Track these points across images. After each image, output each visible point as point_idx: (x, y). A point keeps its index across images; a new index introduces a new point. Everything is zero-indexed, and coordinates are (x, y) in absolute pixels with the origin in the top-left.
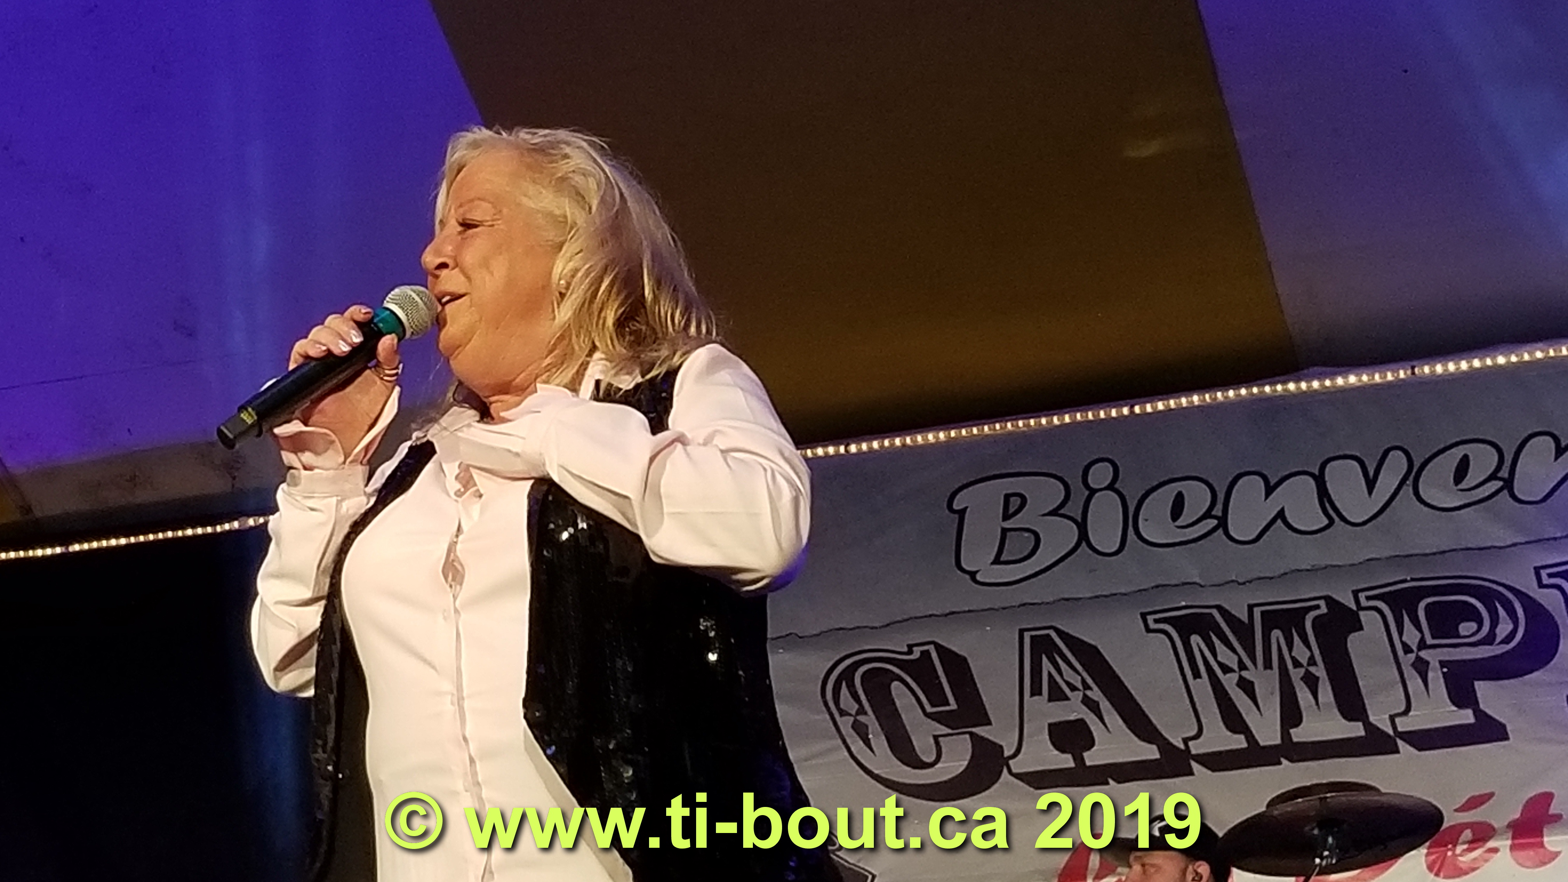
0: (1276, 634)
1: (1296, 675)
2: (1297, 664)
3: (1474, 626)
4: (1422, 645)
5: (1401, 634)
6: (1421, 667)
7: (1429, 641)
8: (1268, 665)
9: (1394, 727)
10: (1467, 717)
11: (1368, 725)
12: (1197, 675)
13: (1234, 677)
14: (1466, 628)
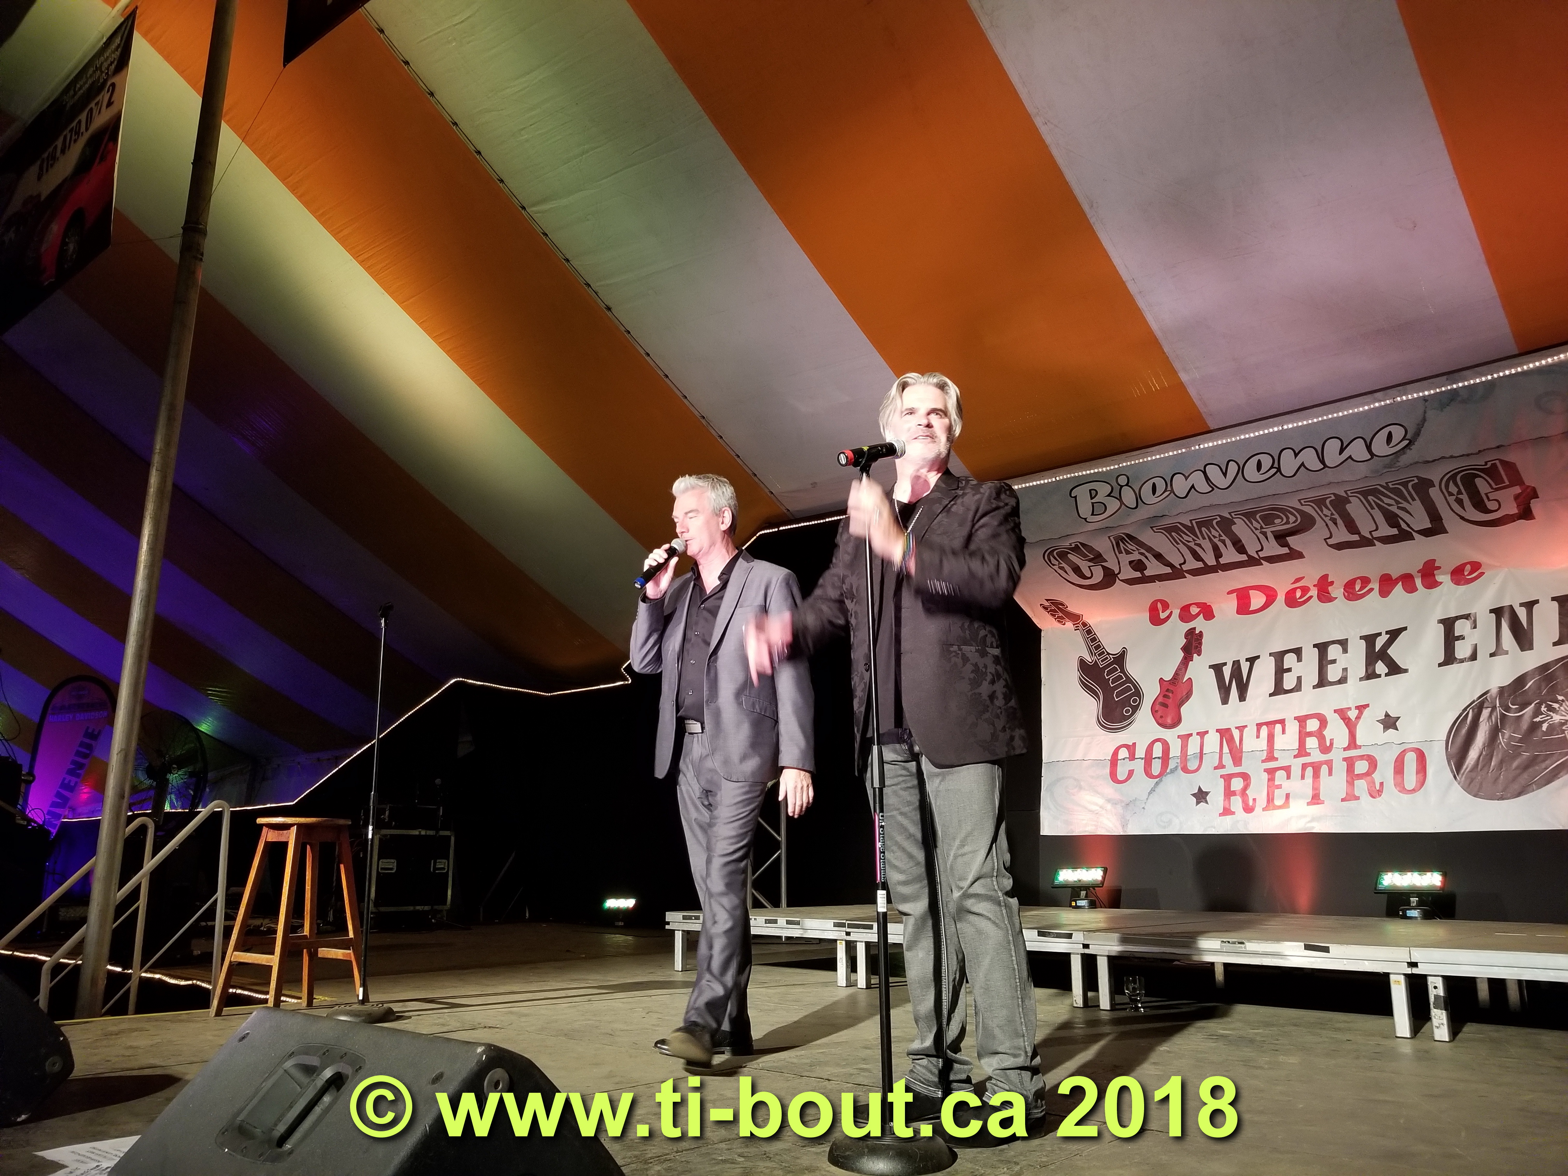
0: (1203, 529)
1: (1216, 540)
2: (1215, 537)
3: (1280, 520)
4: (1262, 528)
5: (1252, 525)
6: (1265, 534)
7: (1264, 526)
8: (1204, 538)
9: (1259, 556)
10: (1286, 550)
11: (1248, 556)
12: (1178, 544)
13: (1193, 543)
14: (1277, 521)
